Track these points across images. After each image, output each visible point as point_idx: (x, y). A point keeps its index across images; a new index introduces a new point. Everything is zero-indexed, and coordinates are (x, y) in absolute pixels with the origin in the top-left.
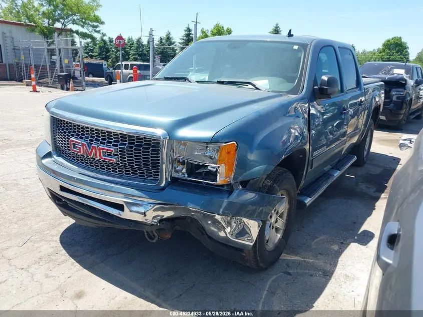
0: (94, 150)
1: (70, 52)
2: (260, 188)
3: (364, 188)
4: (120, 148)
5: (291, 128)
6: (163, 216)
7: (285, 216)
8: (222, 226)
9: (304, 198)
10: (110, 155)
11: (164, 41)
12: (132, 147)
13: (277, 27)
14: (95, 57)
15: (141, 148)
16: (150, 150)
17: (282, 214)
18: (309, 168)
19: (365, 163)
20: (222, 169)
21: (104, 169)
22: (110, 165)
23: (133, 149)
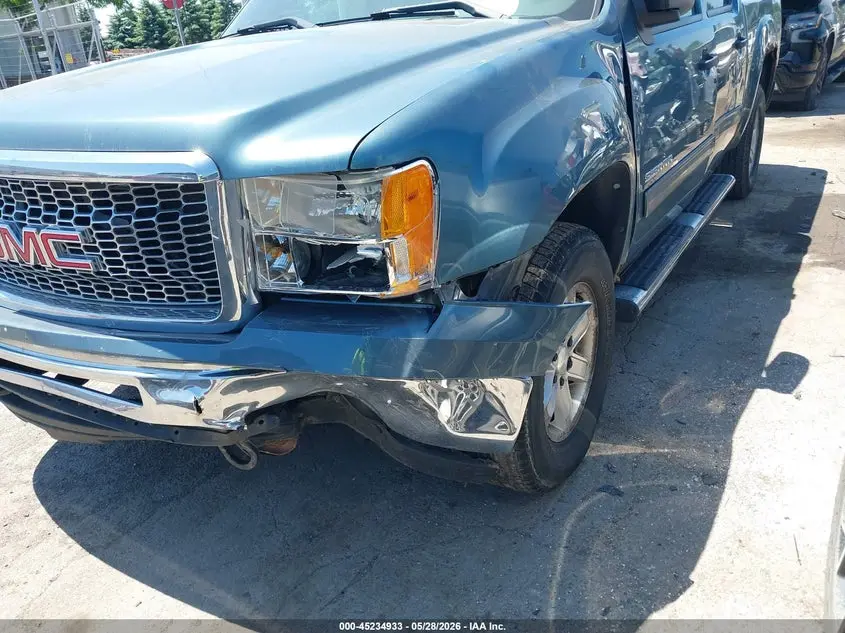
0: (31, 244)
2: (518, 289)
3: (759, 248)
4: (96, 227)
5: (581, 121)
6: (256, 403)
7: (589, 347)
8: (426, 405)
10: (76, 251)
12: (129, 219)
15: (154, 219)
16: (178, 222)
17: (582, 343)
20: (400, 249)
21: (78, 293)
22: (85, 278)
23: (132, 226)
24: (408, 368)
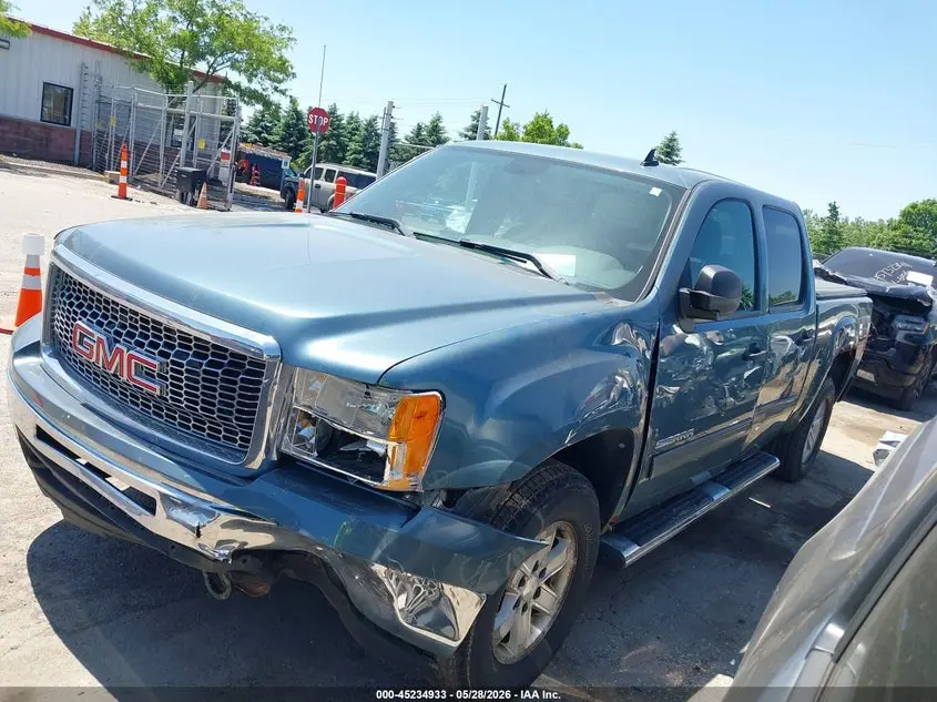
0: (118, 358)
1: (218, 126)
2: (490, 512)
3: (785, 539)
4: (173, 362)
6: (246, 544)
7: (563, 584)
8: (387, 590)
9: (623, 545)
10: (150, 375)
11: (425, 133)
12: (200, 365)
13: (672, 140)
14: (274, 143)
15: (219, 371)
16: (238, 379)
17: (556, 577)
18: (643, 472)
19: (802, 476)
20: (400, 452)
21: (138, 406)
22: (149, 397)
23: (200, 371)
24: (378, 552)
